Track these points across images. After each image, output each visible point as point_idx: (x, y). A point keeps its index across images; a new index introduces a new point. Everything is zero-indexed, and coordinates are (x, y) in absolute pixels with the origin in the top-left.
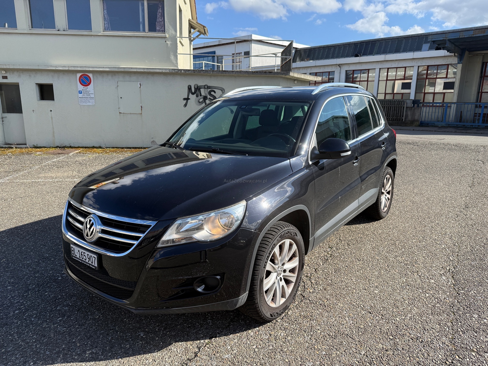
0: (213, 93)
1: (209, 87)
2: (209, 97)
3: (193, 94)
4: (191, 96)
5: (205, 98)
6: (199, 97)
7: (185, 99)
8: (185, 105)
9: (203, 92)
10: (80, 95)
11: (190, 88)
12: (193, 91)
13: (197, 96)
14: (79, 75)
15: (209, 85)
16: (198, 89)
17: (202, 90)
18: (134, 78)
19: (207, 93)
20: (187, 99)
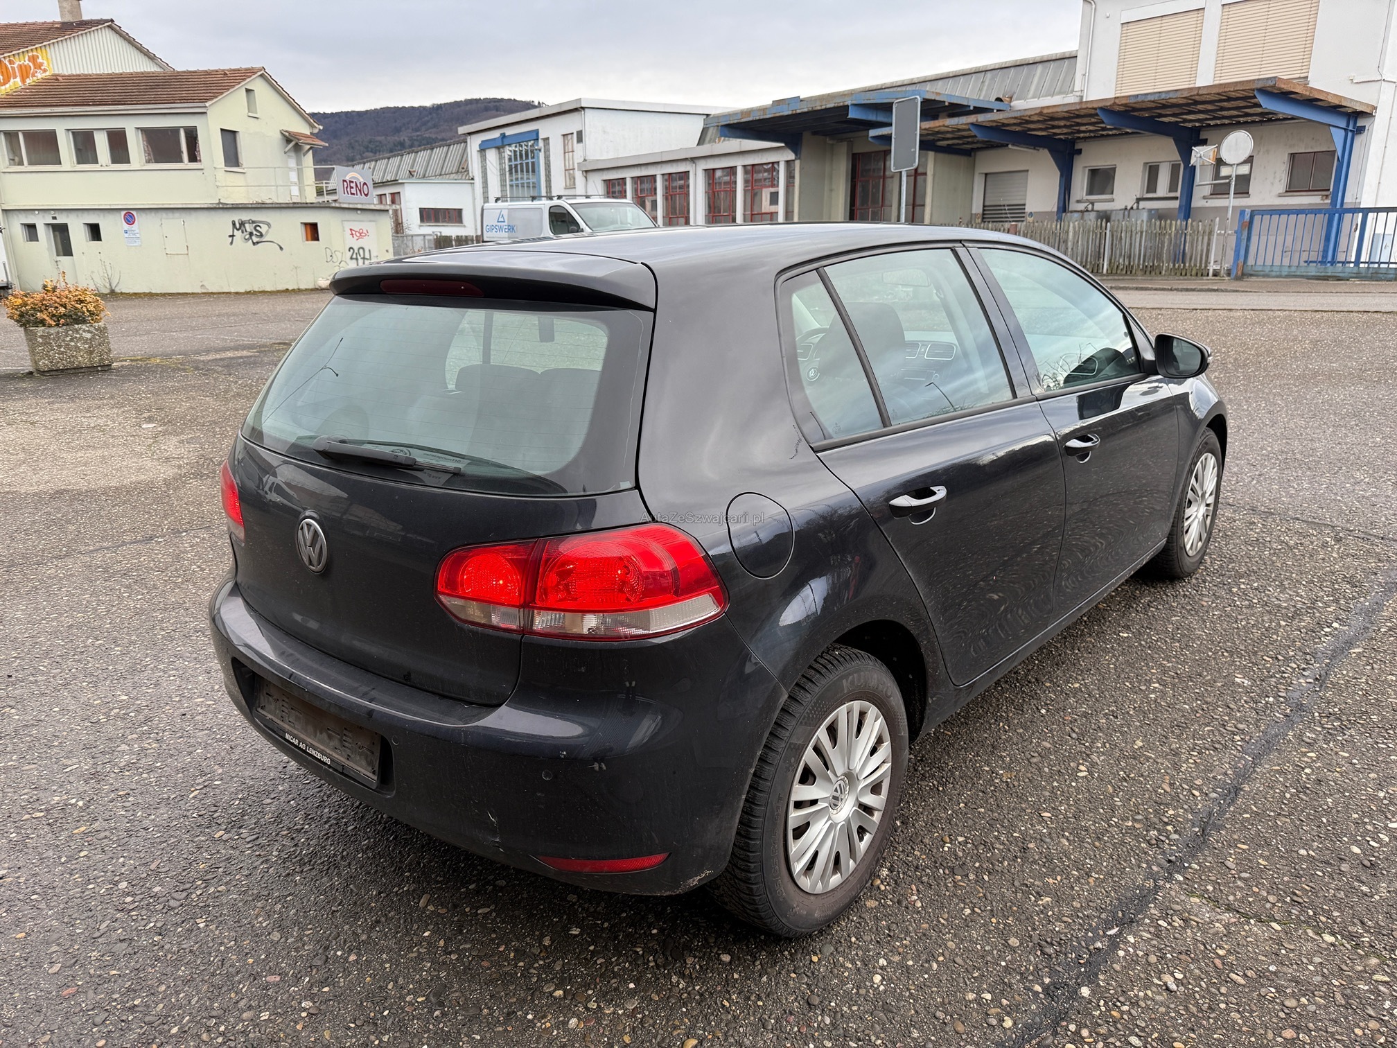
0: (258, 228)
1: (253, 222)
2: (255, 232)
3: (238, 230)
4: (236, 232)
5: (251, 234)
6: (245, 233)
7: (230, 236)
8: (231, 243)
9: (249, 227)
10: (126, 235)
11: (234, 224)
12: (238, 226)
13: (243, 232)
14: (123, 213)
15: (253, 219)
16: (242, 224)
17: (247, 225)
18: (177, 214)
19: (252, 228)
20: (232, 236)
